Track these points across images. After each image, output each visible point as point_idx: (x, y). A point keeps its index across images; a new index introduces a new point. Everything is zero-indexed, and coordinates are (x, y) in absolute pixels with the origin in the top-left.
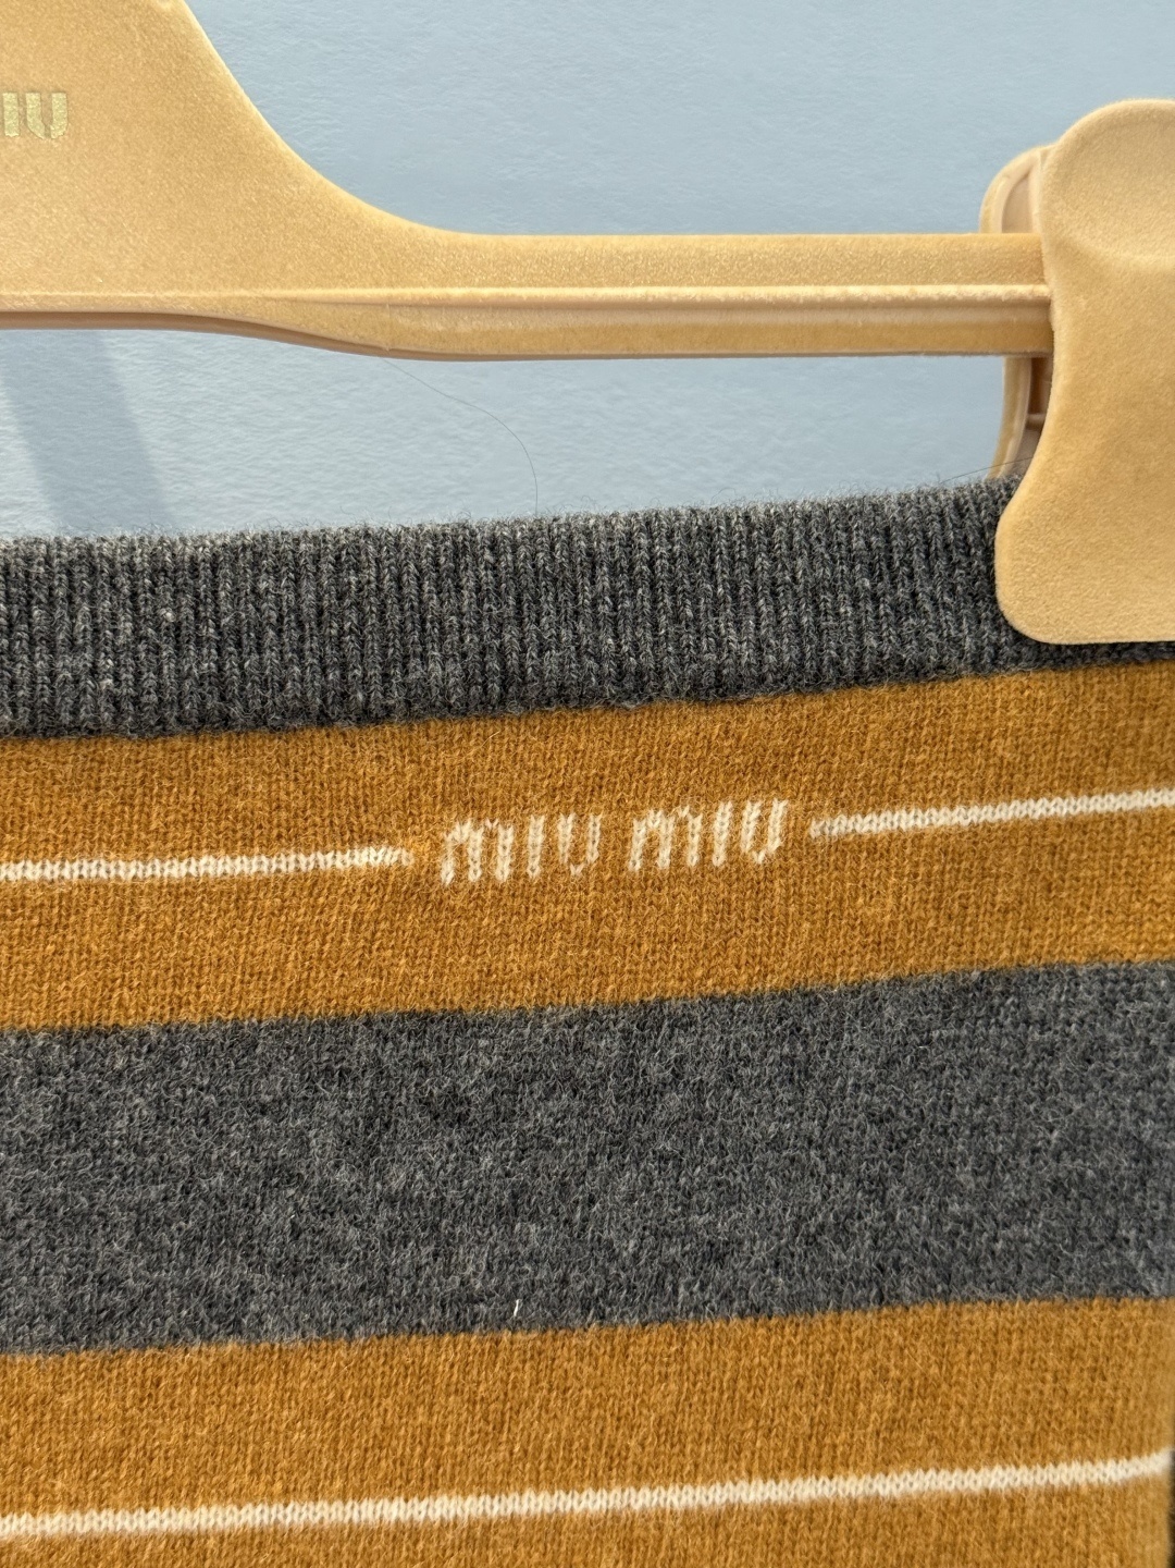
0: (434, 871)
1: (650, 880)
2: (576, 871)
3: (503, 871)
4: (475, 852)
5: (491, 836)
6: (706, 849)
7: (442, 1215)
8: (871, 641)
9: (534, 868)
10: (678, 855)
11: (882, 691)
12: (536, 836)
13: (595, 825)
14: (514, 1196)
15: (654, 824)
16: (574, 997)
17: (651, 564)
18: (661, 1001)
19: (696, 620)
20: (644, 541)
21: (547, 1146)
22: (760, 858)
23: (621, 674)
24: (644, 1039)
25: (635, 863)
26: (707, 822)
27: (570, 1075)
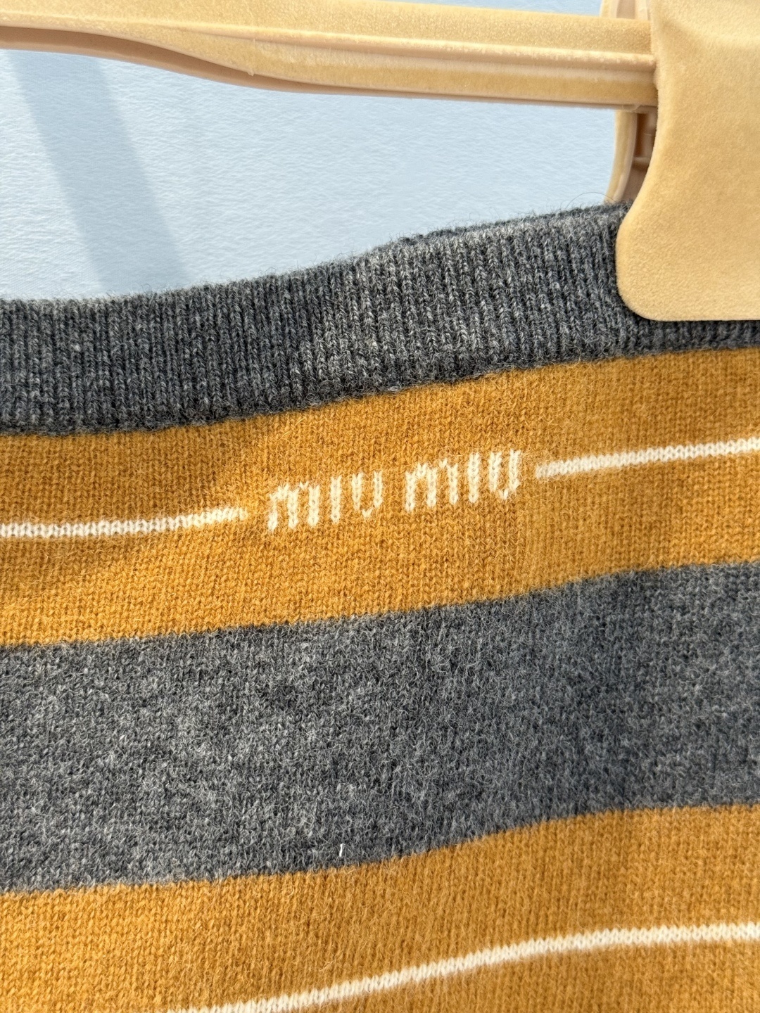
0: (261, 520)
1: (422, 515)
2: (367, 514)
3: (313, 519)
4: (293, 506)
5: (304, 494)
6: (463, 490)
7: (279, 779)
8: (565, 329)
9: (336, 515)
10: (442, 496)
11: (575, 367)
12: (336, 491)
13: (378, 479)
14: (335, 763)
15: (422, 474)
16: (370, 607)
17: (399, 286)
18: (439, 608)
19: (435, 321)
20: (393, 269)
21: (358, 722)
22: (504, 495)
23: (385, 368)
24: (427, 637)
25: (410, 504)
26: (462, 470)
27: (373, 667)
